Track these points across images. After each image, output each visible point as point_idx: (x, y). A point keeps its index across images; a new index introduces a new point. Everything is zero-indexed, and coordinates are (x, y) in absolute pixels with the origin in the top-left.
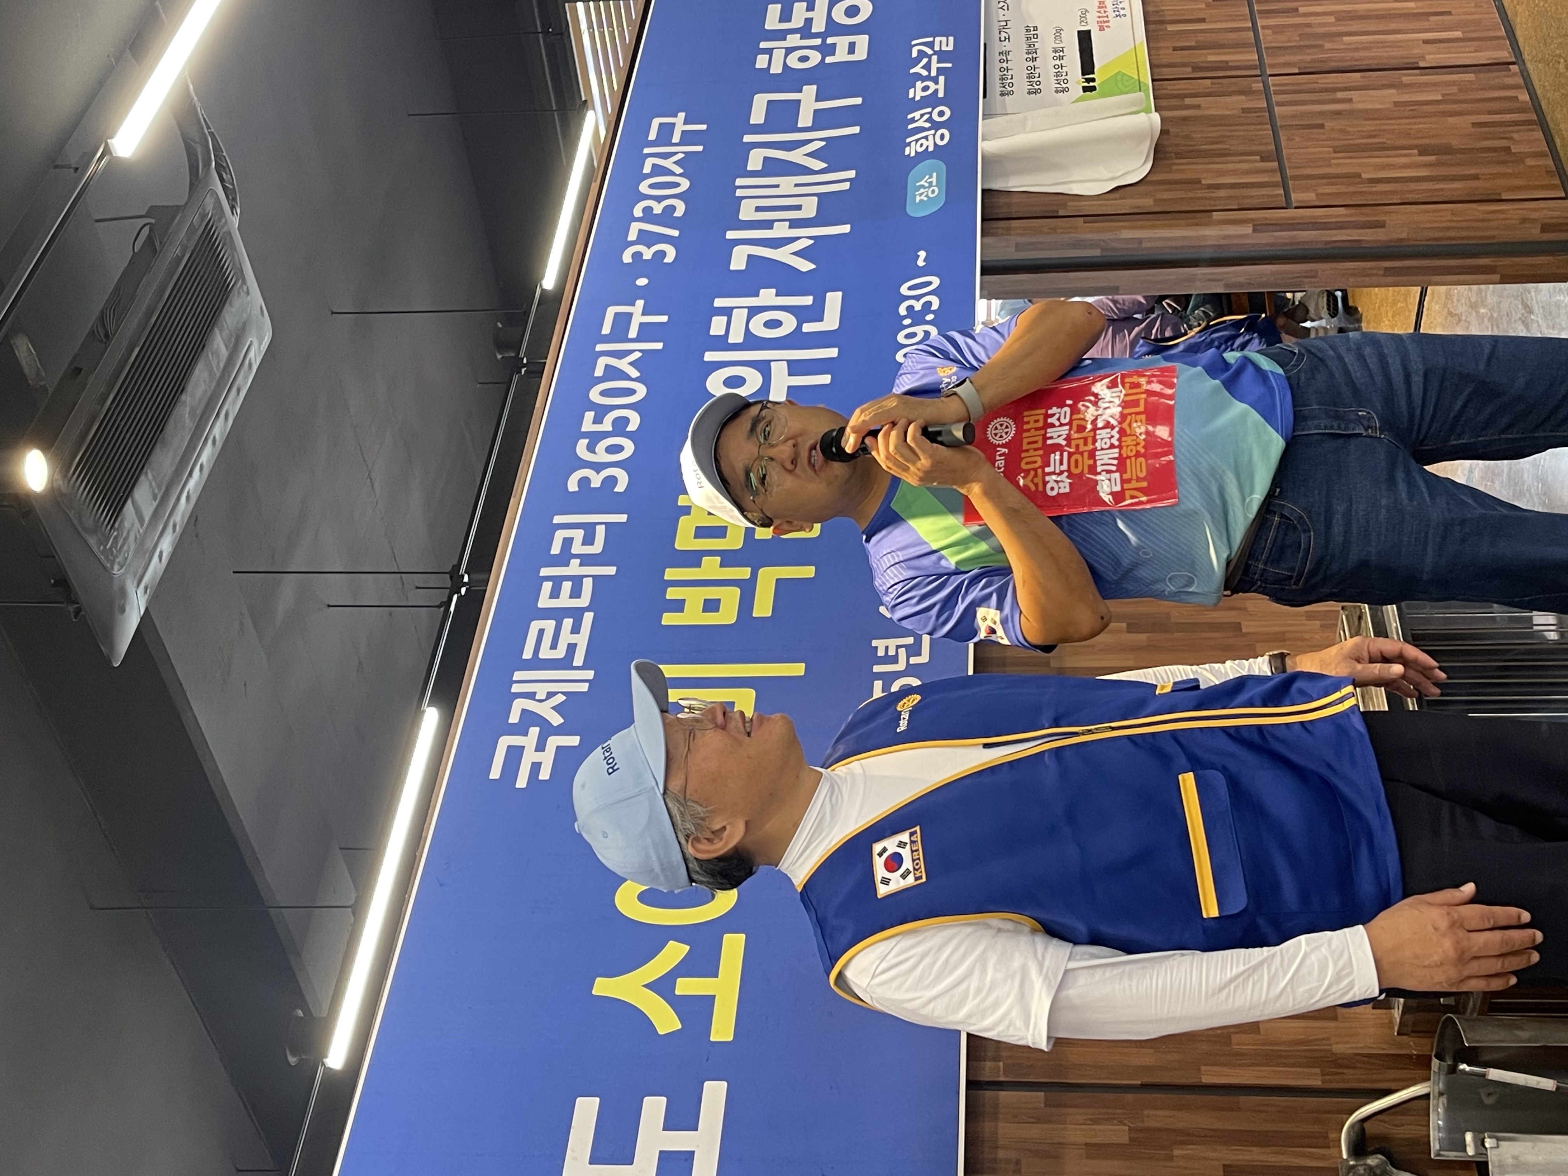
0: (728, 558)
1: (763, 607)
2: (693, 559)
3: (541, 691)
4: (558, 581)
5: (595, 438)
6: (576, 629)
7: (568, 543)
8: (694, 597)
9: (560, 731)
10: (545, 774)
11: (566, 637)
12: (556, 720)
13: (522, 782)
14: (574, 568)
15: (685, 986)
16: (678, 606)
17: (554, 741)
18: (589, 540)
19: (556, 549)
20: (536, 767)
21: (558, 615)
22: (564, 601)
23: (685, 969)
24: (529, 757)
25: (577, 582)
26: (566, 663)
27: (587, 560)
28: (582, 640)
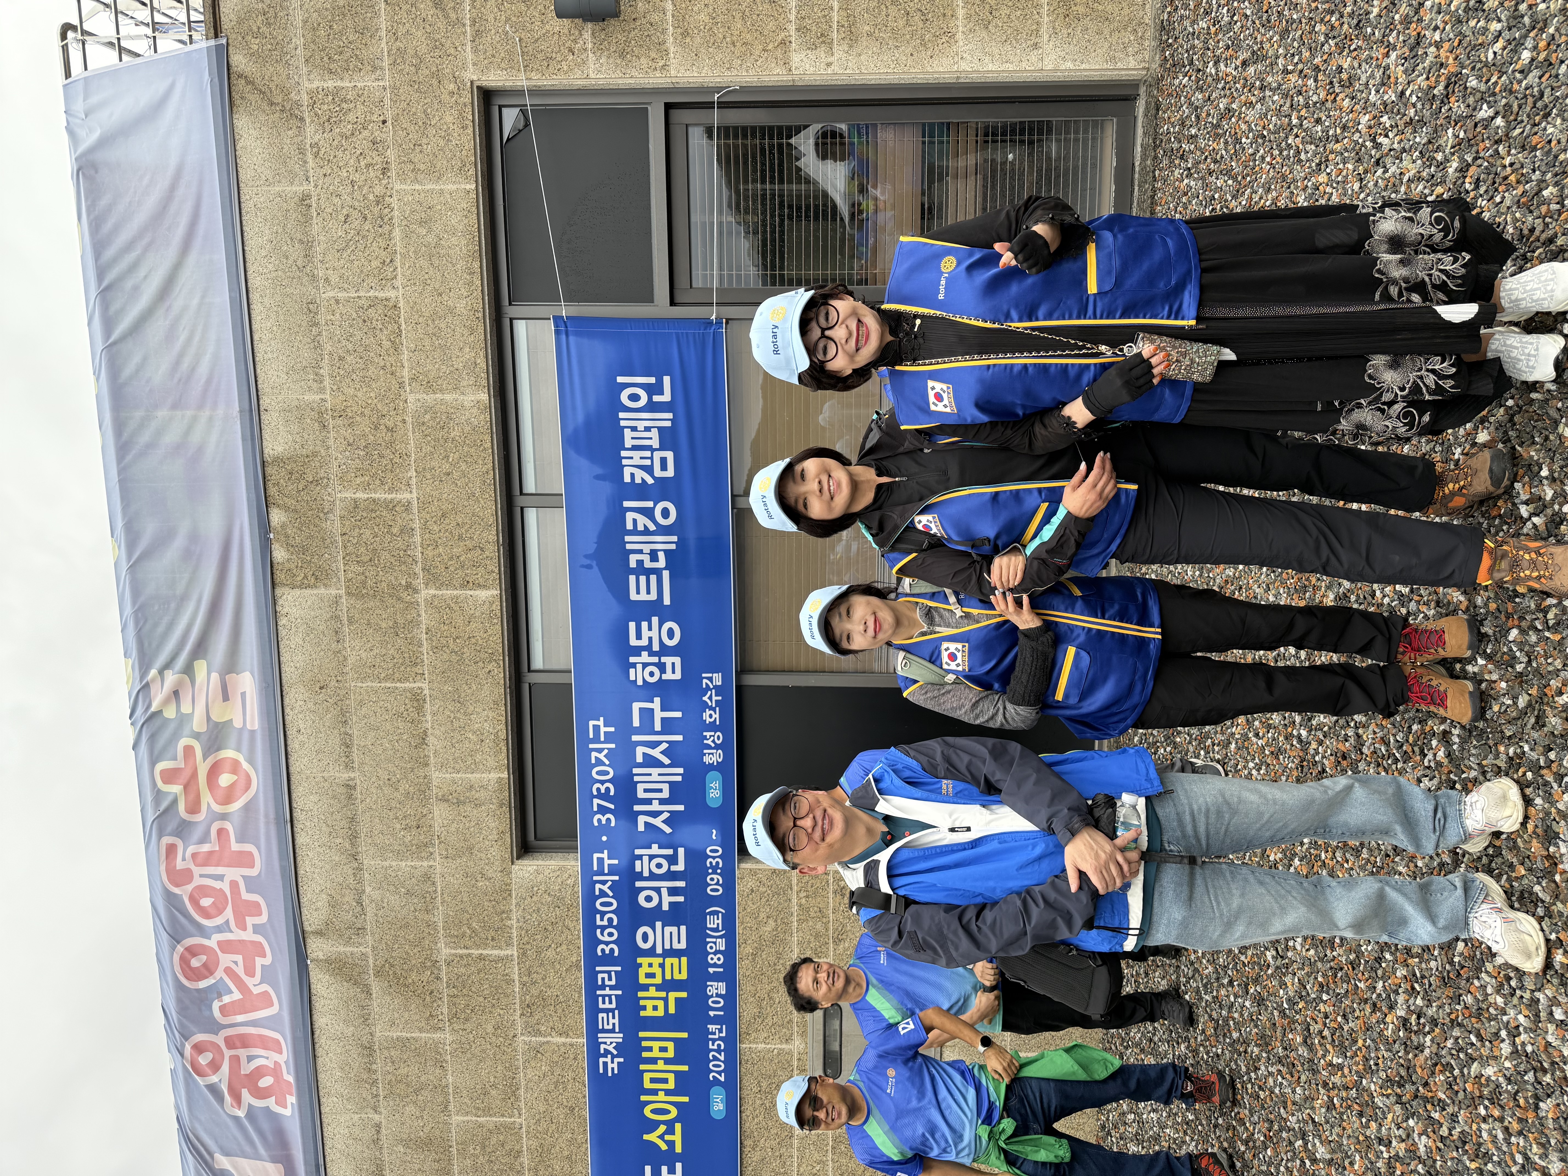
0: (659, 988)
1: (672, 1010)
2: (646, 988)
3: (608, 1041)
4: (604, 996)
5: (603, 928)
6: (614, 1018)
7: (603, 979)
8: (649, 1004)
9: (617, 1056)
10: (616, 1072)
11: (611, 1021)
12: (615, 1052)
13: (610, 1074)
14: (607, 991)
15: (667, 1137)
16: (644, 1008)
17: (616, 1060)
18: (610, 979)
19: (600, 983)
20: (613, 1069)
21: (607, 1011)
22: (607, 1006)
23: (666, 1132)
24: (610, 1066)
25: (610, 996)
26: (612, 1031)
27: (612, 988)
28: (616, 1021)
